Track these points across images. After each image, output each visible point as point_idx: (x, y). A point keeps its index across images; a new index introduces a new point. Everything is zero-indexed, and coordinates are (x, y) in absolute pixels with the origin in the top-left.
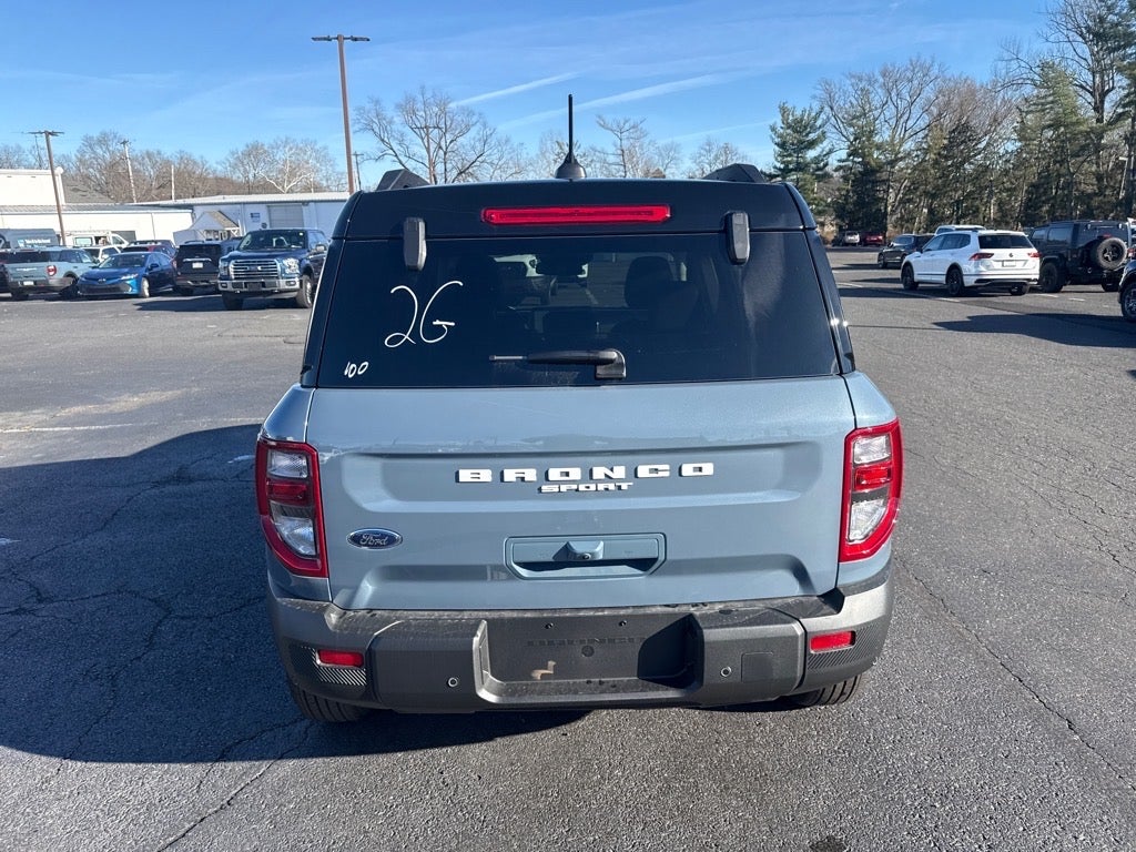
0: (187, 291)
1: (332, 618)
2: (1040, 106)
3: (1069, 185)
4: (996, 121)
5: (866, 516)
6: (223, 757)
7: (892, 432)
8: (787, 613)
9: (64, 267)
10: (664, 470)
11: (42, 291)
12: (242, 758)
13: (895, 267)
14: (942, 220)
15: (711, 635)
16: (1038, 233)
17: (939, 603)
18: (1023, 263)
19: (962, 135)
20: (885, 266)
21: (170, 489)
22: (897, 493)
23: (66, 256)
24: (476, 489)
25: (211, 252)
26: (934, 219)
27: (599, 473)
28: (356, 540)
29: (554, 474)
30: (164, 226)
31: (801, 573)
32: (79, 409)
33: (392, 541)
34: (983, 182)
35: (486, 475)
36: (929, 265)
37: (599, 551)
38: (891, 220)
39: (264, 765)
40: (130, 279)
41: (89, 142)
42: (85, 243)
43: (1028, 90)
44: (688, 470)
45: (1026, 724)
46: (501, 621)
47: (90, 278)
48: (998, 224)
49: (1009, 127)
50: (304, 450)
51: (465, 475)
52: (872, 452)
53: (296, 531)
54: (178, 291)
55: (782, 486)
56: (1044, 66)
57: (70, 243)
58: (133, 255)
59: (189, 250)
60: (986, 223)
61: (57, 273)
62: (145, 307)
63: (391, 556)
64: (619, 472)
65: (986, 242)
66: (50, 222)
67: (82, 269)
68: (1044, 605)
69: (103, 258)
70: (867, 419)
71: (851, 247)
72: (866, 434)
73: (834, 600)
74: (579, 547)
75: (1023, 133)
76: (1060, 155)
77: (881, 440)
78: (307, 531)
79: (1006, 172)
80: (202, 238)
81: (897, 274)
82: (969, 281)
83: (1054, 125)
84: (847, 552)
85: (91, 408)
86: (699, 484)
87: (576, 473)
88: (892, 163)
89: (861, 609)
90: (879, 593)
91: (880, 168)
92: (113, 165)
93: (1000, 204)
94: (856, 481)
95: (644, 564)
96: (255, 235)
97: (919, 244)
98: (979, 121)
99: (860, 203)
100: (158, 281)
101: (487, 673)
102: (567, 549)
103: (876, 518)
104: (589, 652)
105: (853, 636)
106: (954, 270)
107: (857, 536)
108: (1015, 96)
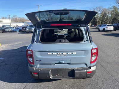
0: (23, 32)
1: (34, 69)
2: (114, 11)
3: (117, 19)
4: (109, 13)
5: (94, 58)
6: (24, 83)
7: (97, 49)
8: (84, 69)
9: (11, 29)
10: (71, 53)
11: (9, 32)
12: (26, 83)
13: (98, 28)
14: (103, 23)
15: (76, 72)
16: (113, 25)
17: (102, 66)
18: (112, 28)
19: (105, 14)
20: (97, 28)
21: (20, 53)
22: (97, 56)
23: (11, 28)
24: (50, 55)
25: (25, 27)
26: (102, 23)
27: (63, 53)
28: (37, 61)
29: (58, 54)
30: (21, 25)
31: (86, 65)
32: (12, 44)
33: (41, 61)
34: (107, 19)
35: (51, 54)
36: (101, 28)
37: (63, 62)
38: (97, 23)
39: (28, 84)
40: (17, 30)
41: (13, 16)
42: (13, 27)
43: (112, 9)
44: (73, 53)
45: (112, 81)
46: (53, 70)
47: (13, 30)
48: (109, 24)
49: (110, 13)
50: (31, 51)
51: (49, 54)
52: (94, 51)
53: (31, 59)
54: (22, 31)
55: (84, 55)
56: (114, 7)
57: (11, 27)
58: (18, 28)
59: (23, 27)
60: (108, 24)
61: (10, 30)
62: (19, 33)
63: (41, 62)
64: (66, 53)
65: (107, 26)
66: (9, 24)
67: (12, 29)
68: (114, 67)
69: (15, 28)
70: (94, 48)
71: (93, 26)
72: (94, 49)
73: (90, 68)
74: (61, 62)
75: (112, 14)
76: (116, 16)
77: (95, 50)
78: (32, 59)
79: (110, 18)
80: (25, 26)
81: (98, 29)
82: (106, 30)
83: (115, 13)
84: (91, 62)
85: (13, 44)
86: (75, 55)
87: (61, 54)
88: (97, 17)
89: (93, 69)
90: (95, 67)
91: (96, 18)
92: (16, 18)
93: (109, 21)
94: (92, 54)
95: (69, 64)
96: (30, 26)
97: (100, 26)
98: (107, 13)
99: (94, 22)
100: (20, 30)
101: (51, 75)
102: (60, 62)
103: (95, 58)
104: (62, 73)
105: (92, 72)
106: (104, 29)
107: (93, 60)
108: (111, 10)
